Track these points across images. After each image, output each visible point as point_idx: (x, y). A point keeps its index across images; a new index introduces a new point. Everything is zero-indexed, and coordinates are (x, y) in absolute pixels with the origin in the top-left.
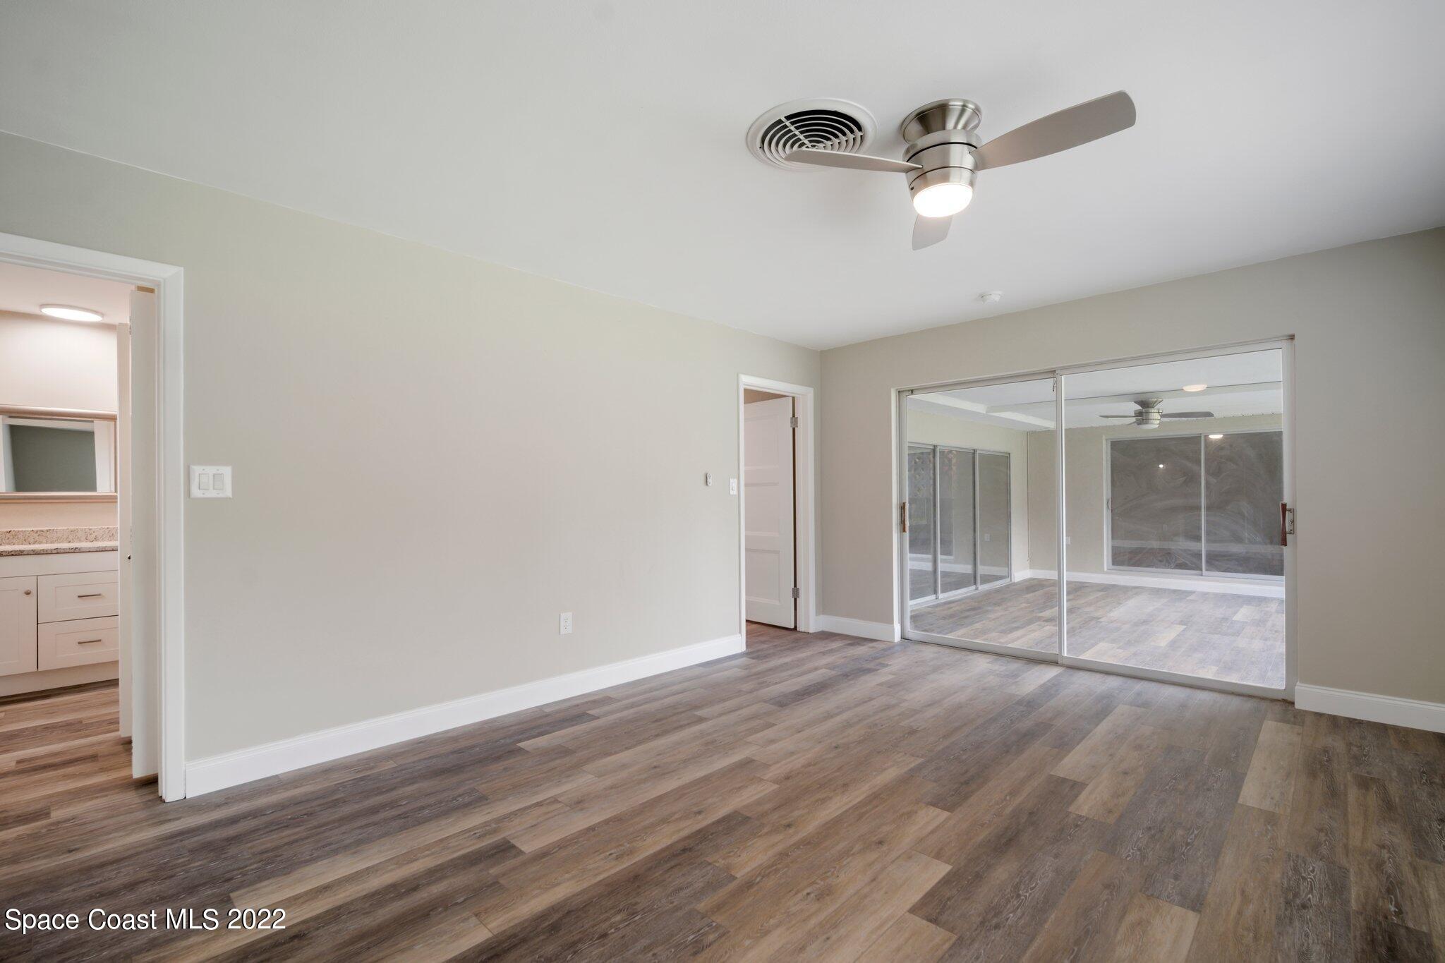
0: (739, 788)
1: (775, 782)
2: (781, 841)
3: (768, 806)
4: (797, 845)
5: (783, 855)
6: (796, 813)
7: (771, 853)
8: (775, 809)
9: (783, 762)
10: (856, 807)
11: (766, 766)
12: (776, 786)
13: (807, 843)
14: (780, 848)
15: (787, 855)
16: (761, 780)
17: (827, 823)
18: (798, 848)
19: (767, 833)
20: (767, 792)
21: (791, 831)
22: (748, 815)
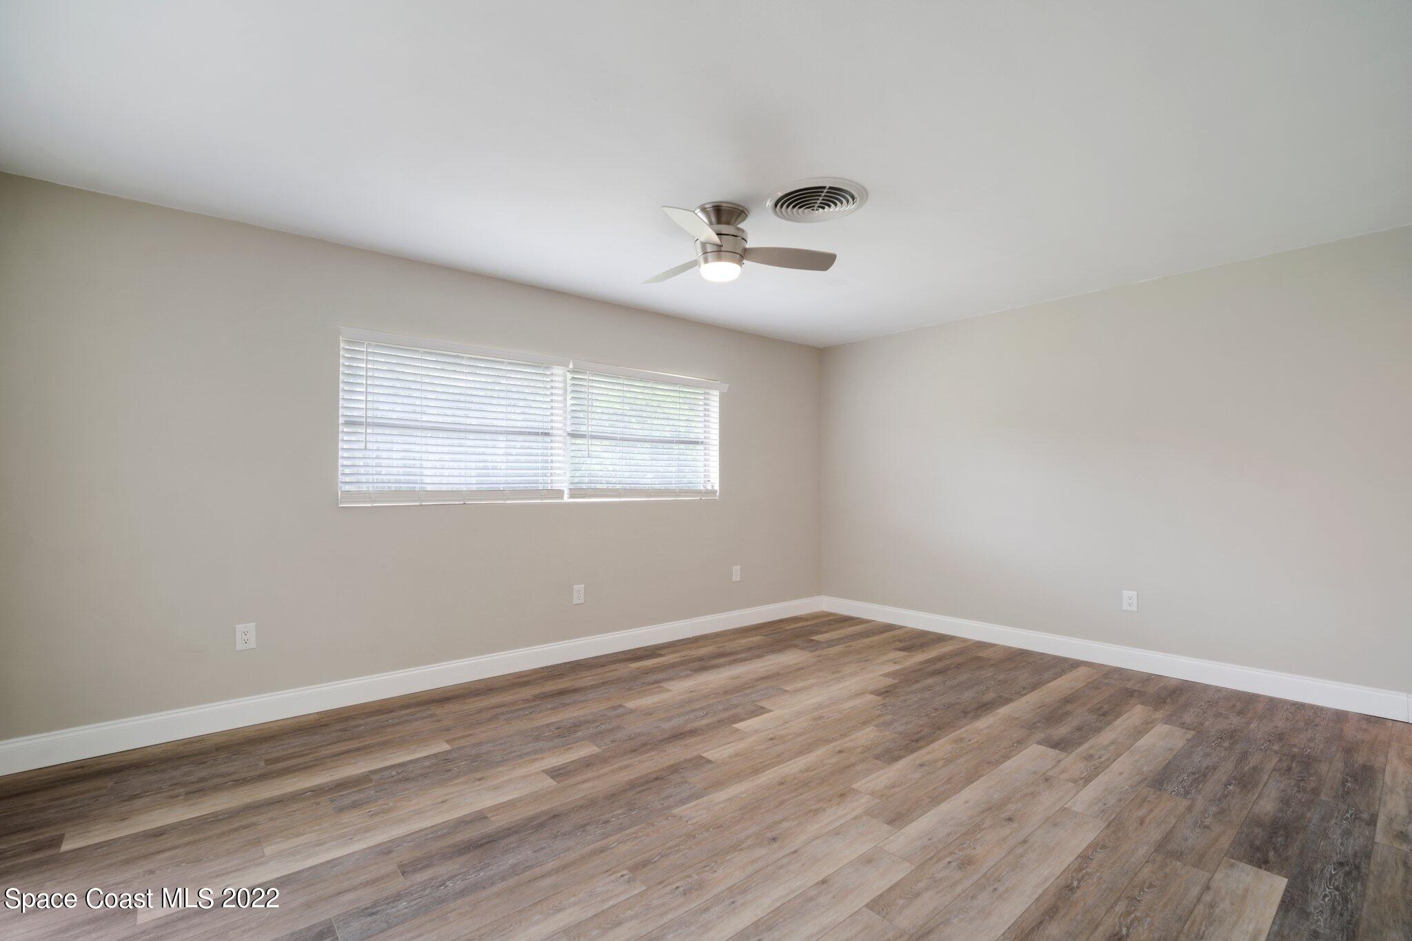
0: (893, 787)
1: (855, 791)
2: (846, 743)
3: (859, 767)
4: (834, 740)
5: (844, 735)
6: (834, 760)
7: (853, 737)
8: (853, 765)
9: (850, 816)
10: (779, 763)
11: (869, 813)
12: (854, 786)
13: (826, 741)
14: (847, 739)
15: (841, 735)
16: (872, 794)
17: (808, 753)
18: (833, 739)
19: (858, 748)
20: (864, 781)
21: (838, 748)
22: (876, 761)
